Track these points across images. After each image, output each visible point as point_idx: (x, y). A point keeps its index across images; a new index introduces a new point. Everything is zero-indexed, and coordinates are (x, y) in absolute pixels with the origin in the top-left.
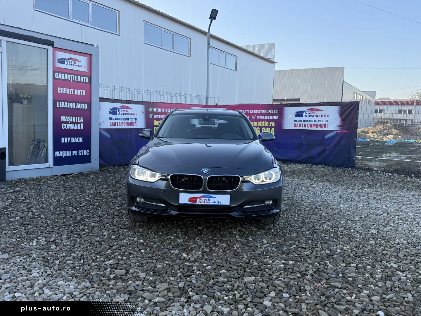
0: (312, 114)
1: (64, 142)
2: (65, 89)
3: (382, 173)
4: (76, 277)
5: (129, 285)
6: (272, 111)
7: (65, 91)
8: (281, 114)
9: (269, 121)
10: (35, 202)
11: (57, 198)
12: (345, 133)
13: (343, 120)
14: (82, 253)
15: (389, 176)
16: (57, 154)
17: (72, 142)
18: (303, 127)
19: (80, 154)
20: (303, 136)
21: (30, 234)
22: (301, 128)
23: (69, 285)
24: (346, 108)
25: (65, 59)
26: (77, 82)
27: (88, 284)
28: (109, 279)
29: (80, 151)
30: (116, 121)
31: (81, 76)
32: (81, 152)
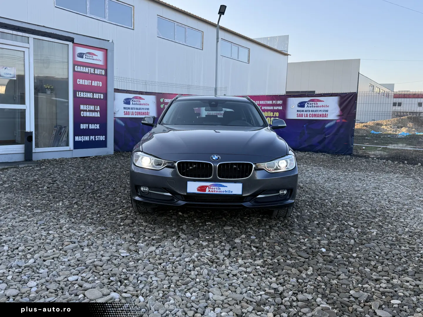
0: (313, 104)
1: (82, 128)
2: (84, 80)
3: (377, 160)
4: (94, 224)
5: (135, 229)
6: (276, 102)
7: (84, 82)
8: (285, 105)
9: (273, 111)
10: (58, 177)
11: (78, 174)
12: (344, 122)
13: (342, 110)
14: (99, 210)
15: (384, 162)
16: (77, 139)
17: (90, 128)
18: (305, 117)
19: (97, 139)
20: (304, 126)
21: (57, 198)
22: (303, 118)
23: (89, 228)
24: (345, 98)
25: (84, 54)
26: (94, 74)
27: (103, 228)
28: (120, 226)
29: (96, 137)
30: (130, 111)
31: (97, 68)
32: (98, 138)
